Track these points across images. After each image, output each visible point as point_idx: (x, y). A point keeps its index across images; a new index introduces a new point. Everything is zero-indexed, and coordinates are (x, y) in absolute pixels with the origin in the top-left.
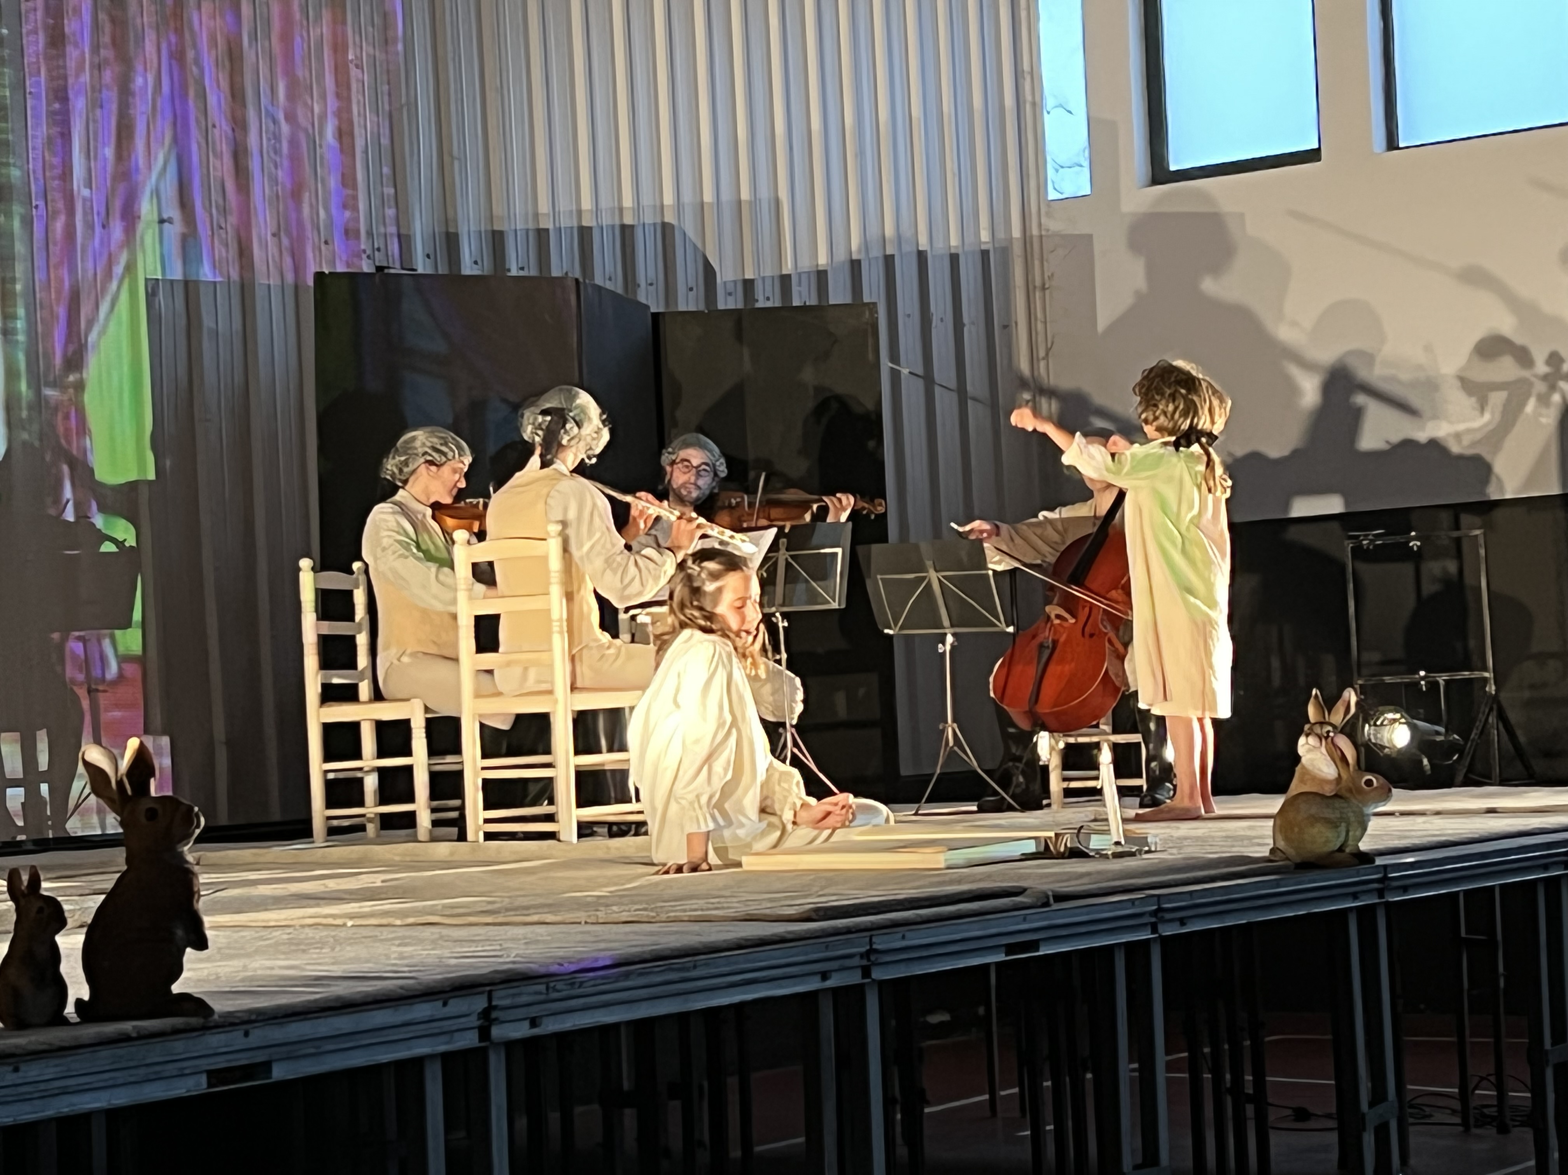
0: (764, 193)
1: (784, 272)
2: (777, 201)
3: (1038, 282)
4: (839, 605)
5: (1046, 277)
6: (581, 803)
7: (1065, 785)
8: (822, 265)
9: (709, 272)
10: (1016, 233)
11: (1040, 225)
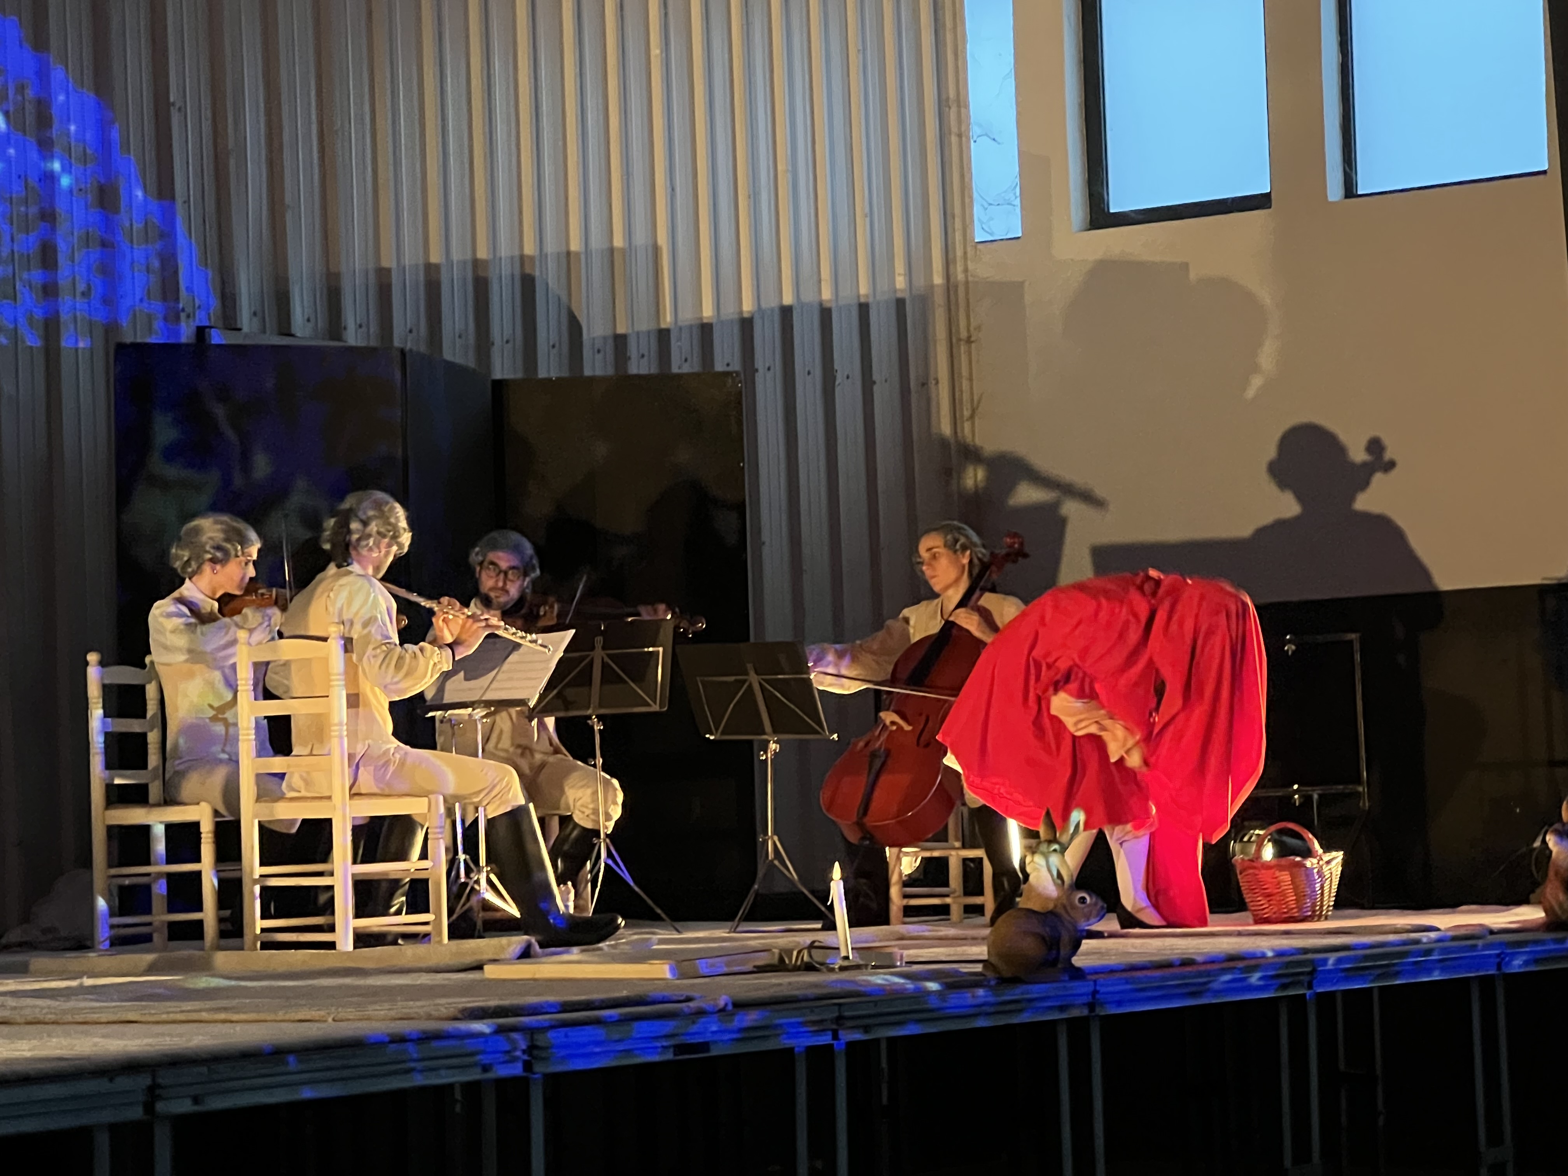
0: (640, 238)
1: (663, 326)
2: (656, 249)
3: (964, 334)
4: (661, 707)
5: (972, 329)
6: (359, 913)
7: (905, 902)
8: (707, 318)
9: (574, 326)
10: (938, 279)
11: (966, 270)
